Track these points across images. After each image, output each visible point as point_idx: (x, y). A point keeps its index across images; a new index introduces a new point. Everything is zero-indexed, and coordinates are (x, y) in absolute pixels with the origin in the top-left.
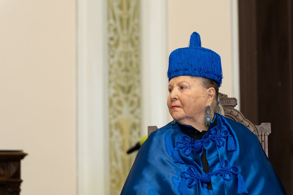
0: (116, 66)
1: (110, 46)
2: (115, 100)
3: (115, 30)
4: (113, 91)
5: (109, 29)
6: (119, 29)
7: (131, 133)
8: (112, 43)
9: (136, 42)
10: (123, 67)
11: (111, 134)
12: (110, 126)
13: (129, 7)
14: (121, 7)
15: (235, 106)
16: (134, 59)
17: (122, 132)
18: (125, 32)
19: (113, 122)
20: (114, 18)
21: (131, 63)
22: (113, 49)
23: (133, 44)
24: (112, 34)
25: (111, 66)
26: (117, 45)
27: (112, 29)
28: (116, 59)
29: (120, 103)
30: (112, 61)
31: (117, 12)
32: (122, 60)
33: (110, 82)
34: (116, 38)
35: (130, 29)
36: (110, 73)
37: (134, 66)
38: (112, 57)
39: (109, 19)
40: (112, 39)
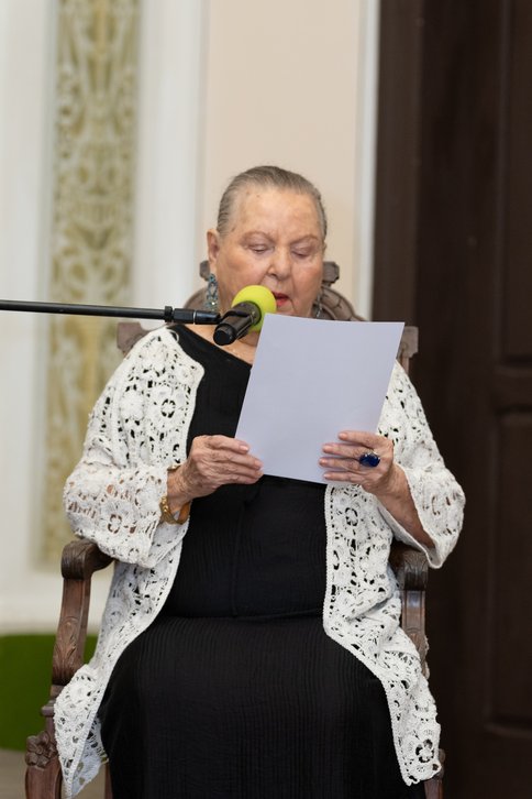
0: (73, 180)
1: (60, 128)
2: (67, 264)
3: (76, 91)
4: (63, 242)
5: (59, 87)
6: (85, 88)
8: (67, 121)
9: (125, 123)
10: (91, 182)
11: (54, 349)
12: (53, 328)
13: (111, 34)
14: (92, 34)
15: (333, 282)
16: (118, 164)
17: (81, 344)
18: (100, 95)
19: (61, 317)
20: (75, 60)
21: (111, 175)
22: (69, 136)
23: (118, 128)
24: (67, 100)
25: (61, 179)
26: (78, 127)
27: (68, 86)
28: (75, 161)
29: (79, 272)
30: (65, 166)
31: (84, 45)
32: (90, 165)
33: (57, 218)
34: (76, 109)
35: (114, 90)
36: (58, 196)
37: (119, 181)
38: (66, 155)
39: (60, 61)
40: (65, 112)
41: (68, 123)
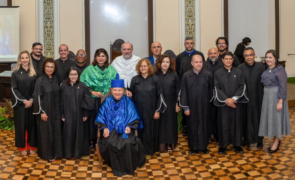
2: (187, 19)
3: (187, 4)
4: (187, 17)
6: (188, 3)
7: (191, 26)
11: (186, 26)
12: (186, 25)
17: (189, 26)
19: (187, 24)
21: (192, 11)
23: (192, 7)
25: (186, 12)
26: (188, 7)
28: (187, 10)
29: (188, 19)
33: (186, 15)
34: (187, 5)
35: (191, 3)
36: (186, 13)
38: (186, 9)
40: (186, 6)
41: (187, 6)
